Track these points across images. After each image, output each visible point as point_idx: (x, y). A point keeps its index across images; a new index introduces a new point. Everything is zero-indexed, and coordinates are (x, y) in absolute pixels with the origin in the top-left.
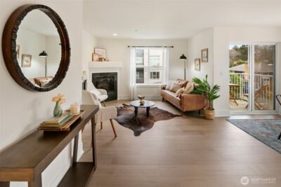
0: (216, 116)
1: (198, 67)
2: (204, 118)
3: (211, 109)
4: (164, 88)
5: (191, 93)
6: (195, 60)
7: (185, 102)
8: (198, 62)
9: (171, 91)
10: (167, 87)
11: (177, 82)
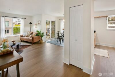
0: (43, 42)
1: (36, 27)
2: (40, 43)
3: (42, 40)
4: (22, 36)
5: (36, 36)
6: (35, 24)
7: (34, 39)
8: (36, 25)
9: (26, 37)
10: (23, 36)
11: (28, 33)
